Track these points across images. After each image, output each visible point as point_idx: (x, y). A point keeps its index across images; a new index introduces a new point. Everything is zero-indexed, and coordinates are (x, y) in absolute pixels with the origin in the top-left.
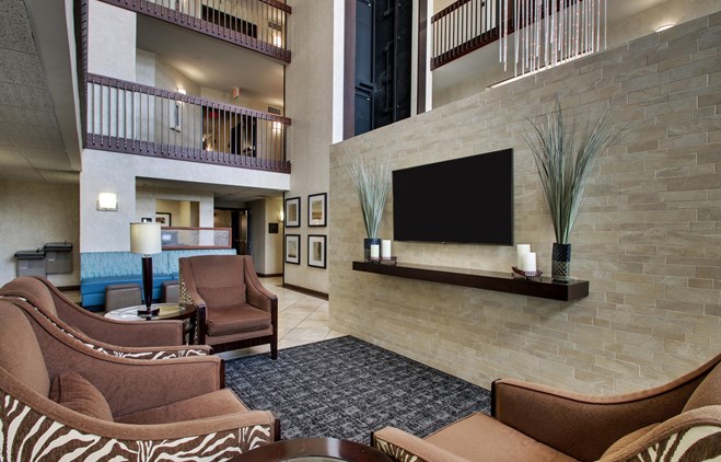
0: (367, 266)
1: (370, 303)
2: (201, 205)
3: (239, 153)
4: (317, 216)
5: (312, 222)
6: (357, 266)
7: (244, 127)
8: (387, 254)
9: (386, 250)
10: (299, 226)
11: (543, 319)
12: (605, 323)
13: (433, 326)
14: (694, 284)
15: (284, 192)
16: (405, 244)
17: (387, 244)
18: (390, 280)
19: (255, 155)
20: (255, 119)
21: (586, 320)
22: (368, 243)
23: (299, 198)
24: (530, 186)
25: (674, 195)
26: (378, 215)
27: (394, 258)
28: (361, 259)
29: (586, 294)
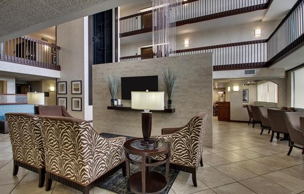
0: (112, 107)
1: (112, 120)
2: (8, 83)
3: (23, 57)
4: (77, 90)
5: (74, 92)
6: (109, 108)
7: (26, 45)
8: (120, 104)
9: (119, 102)
10: (66, 94)
11: (166, 118)
12: (178, 118)
13: (135, 125)
14: (194, 108)
15: (56, 79)
16: (125, 100)
17: (120, 101)
18: (119, 112)
19: (35, 60)
20: (35, 43)
21: (174, 117)
22: (112, 101)
23: (66, 82)
24: (162, 85)
25: (190, 89)
26: (115, 91)
27: (122, 105)
28: (110, 105)
29: (175, 111)
